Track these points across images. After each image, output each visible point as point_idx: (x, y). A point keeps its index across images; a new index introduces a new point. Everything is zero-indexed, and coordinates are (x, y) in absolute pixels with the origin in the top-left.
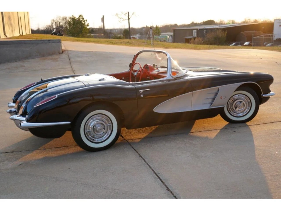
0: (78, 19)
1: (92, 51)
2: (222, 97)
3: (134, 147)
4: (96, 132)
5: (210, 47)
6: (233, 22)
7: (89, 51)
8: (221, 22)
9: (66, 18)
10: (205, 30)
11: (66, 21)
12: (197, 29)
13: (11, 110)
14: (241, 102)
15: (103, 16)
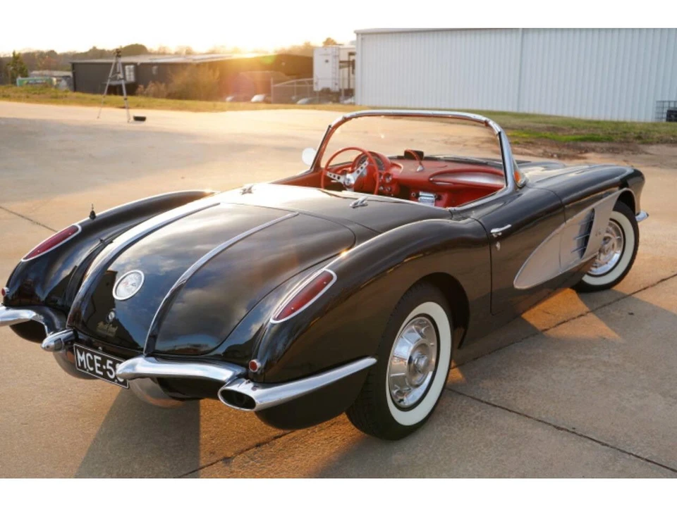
8: (163, 50)
10: (155, 68)
12: (135, 64)
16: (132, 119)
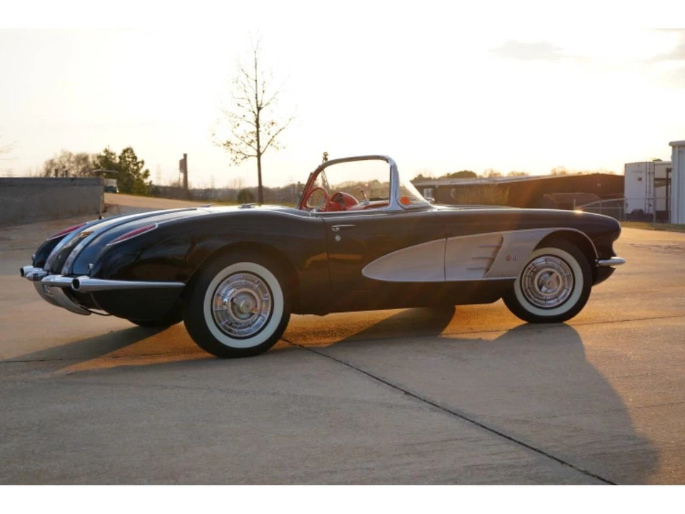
0: (120, 157)
2: (509, 256)
4: (238, 314)
9: (85, 159)
10: (453, 190)
11: (85, 165)
12: (433, 187)
14: (551, 273)
15: (185, 156)
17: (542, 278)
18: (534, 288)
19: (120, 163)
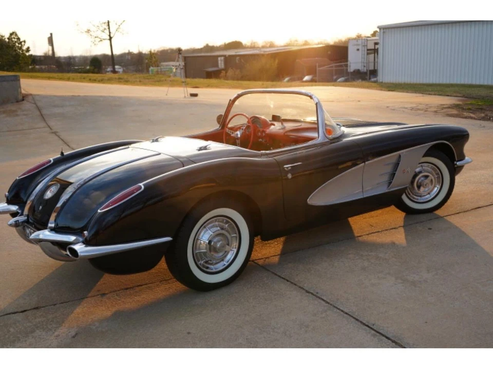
0: (8, 39)
1: (79, 96)
2: (404, 170)
3: (278, 274)
4: (213, 253)
5: (263, 84)
6: (272, 45)
7: (73, 96)
8: (253, 45)
10: (238, 58)
12: (225, 56)
13: (18, 221)
14: (427, 177)
15: (51, 34)
16: (189, 95)
17: (420, 181)
18: (413, 187)
19: (9, 42)
